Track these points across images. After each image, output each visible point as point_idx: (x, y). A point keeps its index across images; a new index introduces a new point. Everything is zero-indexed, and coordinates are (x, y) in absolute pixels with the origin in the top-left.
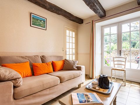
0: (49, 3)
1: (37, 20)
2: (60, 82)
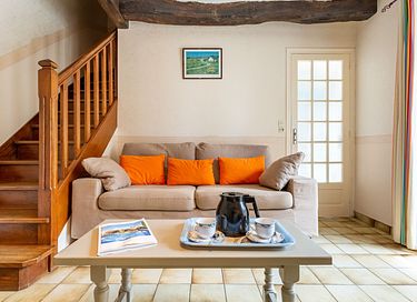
0: (219, 6)
1: (198, 59)
2: (197, 208)
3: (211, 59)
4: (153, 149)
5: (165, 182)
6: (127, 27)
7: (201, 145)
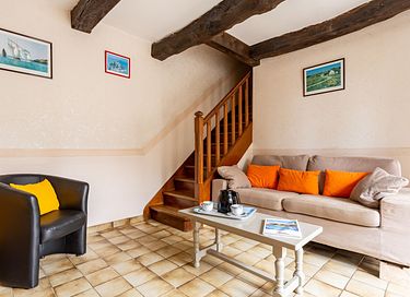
1: (318, 75)
2: (284, 210)
3: (332, 72)
4: (273, 161)
5: (276, 187)
6: (259, 64)
7: (315, 157)
